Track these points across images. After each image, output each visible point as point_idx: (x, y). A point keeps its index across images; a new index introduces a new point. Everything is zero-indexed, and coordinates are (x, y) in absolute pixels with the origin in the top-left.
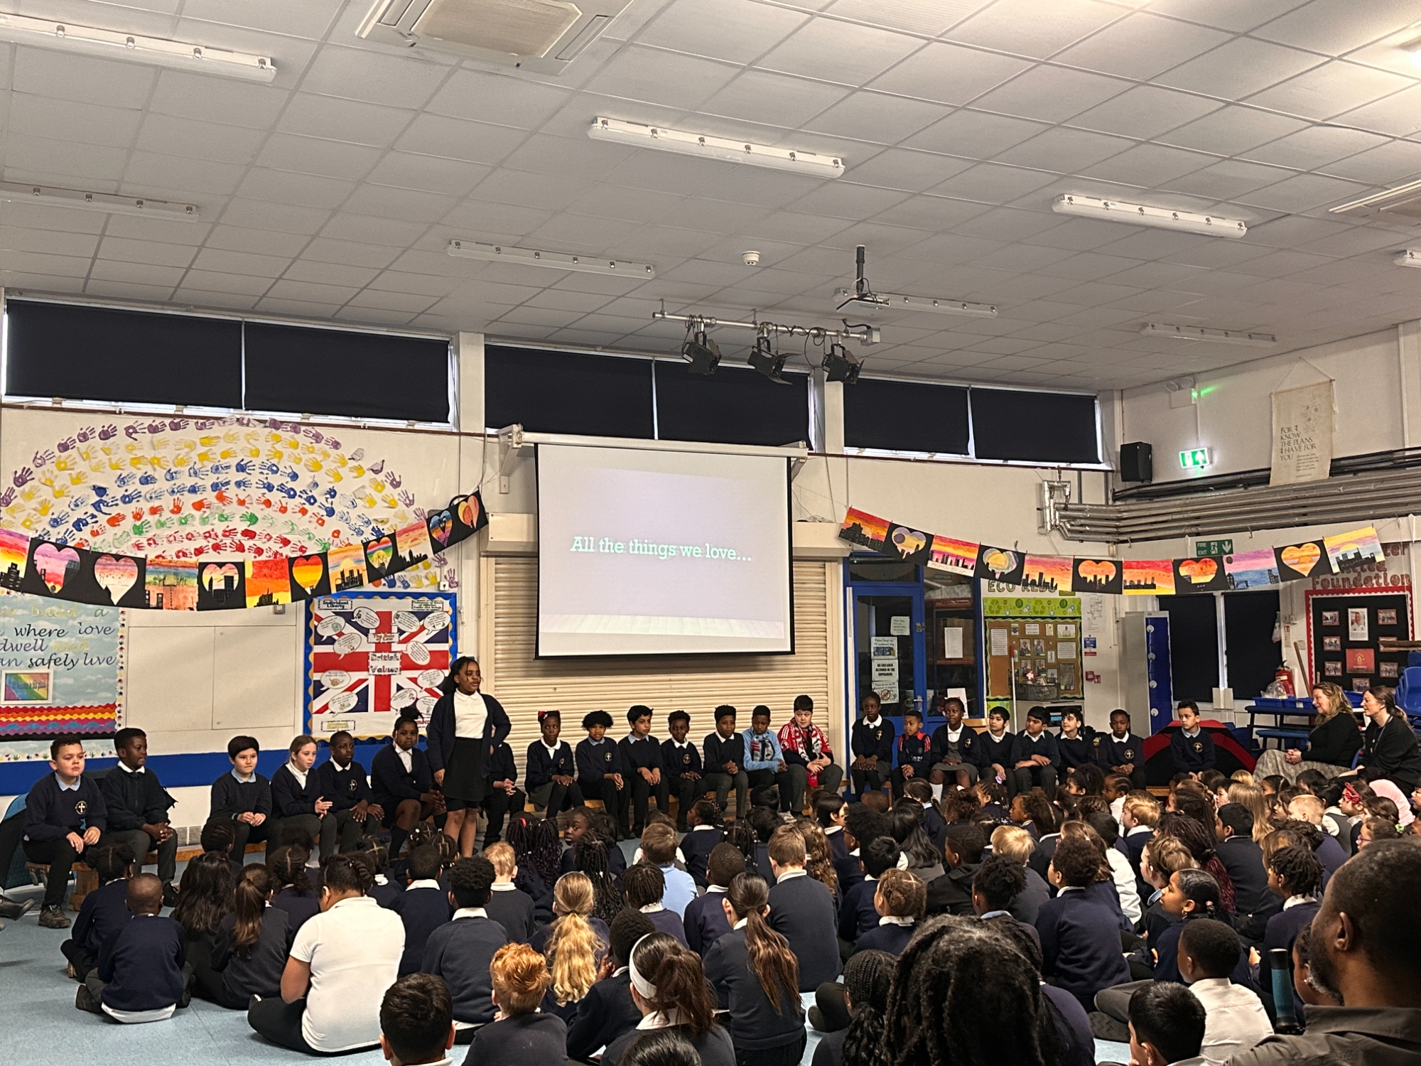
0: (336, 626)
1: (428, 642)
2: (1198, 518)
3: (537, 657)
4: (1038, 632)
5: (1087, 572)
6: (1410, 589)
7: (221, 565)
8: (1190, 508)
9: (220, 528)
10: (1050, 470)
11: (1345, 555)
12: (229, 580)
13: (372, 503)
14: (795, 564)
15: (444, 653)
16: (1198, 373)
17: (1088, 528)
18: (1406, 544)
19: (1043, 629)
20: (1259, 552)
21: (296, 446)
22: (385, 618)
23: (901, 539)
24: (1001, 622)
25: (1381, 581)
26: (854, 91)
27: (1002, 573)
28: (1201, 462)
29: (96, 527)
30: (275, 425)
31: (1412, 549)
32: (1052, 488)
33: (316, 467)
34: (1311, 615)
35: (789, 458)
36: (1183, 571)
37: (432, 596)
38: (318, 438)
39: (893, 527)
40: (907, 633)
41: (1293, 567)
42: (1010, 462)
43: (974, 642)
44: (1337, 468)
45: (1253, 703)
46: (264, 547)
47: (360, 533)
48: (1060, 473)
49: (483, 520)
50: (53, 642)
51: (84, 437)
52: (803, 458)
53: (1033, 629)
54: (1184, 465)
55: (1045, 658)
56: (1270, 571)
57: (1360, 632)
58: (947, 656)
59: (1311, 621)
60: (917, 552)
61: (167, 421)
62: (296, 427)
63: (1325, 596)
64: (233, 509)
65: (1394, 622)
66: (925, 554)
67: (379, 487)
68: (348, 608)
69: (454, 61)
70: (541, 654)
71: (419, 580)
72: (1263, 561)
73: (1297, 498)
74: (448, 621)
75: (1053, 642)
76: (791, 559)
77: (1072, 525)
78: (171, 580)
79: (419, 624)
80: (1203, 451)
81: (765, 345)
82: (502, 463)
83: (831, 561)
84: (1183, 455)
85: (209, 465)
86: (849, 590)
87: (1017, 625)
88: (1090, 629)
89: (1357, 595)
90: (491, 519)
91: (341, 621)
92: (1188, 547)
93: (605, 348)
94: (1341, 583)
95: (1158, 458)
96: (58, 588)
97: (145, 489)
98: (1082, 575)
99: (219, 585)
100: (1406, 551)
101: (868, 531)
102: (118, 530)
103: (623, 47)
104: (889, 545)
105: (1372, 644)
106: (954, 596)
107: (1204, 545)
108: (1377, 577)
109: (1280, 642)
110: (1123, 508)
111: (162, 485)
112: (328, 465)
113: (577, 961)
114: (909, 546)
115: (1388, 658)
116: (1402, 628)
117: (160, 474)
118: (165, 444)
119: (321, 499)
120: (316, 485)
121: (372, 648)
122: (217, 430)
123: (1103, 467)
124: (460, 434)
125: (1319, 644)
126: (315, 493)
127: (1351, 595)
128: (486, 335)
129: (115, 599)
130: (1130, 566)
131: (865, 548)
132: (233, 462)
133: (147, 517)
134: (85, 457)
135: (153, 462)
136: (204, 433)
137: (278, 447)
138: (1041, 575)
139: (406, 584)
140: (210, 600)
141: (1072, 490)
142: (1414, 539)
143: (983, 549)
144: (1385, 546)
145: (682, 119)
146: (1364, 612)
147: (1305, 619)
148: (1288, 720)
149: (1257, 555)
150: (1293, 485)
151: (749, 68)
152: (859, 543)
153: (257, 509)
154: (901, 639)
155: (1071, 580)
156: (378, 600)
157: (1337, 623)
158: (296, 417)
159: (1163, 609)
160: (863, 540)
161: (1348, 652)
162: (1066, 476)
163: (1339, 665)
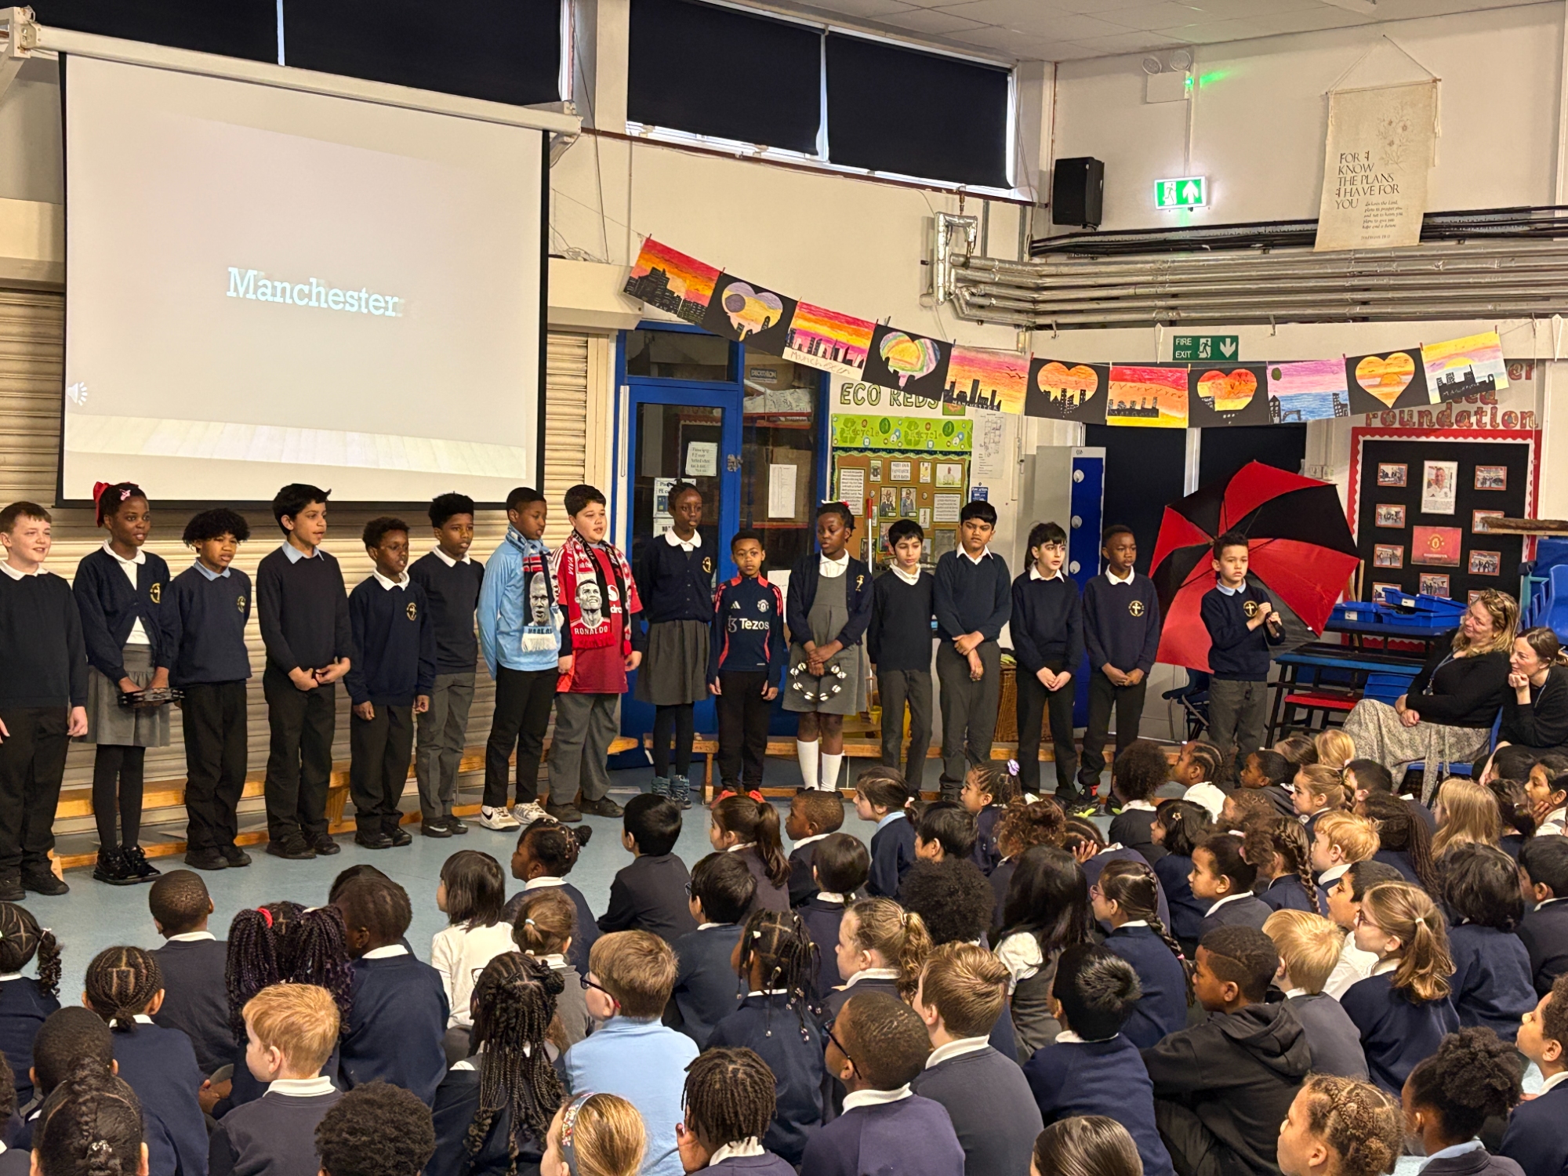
2: (1175, 296)
3: (59, 501)
4: (907, 476)
5: (1051, 383)
6: (1536, 435)
8: (1168, 278)
10: (944, 194)
11: (1450, 376)
14: (551, 338)
16: (1199, 45)
17: (994, 301)
18: (1543, 361)
19: (916, 471)
20: (1323, 363)
23: (739, 303)
24: (858, 457)
25: (1486, 419)
27: (912, 377)
28: (1191, 200)
31: (1552, 370)
32: (950, 226)
34: (1359, 467)
35: (546, 133)
36: (1204, 389)
39: (725, 280)
40: (712, 471)
41: (1370, 391)
42: (879, 174)
43: (814, 490)
44: (1433, 229)
48: (962, 201)
52: (570, 135)
53: (901, 470)
54: (1161, 203)
56: (1335, 395)
57: (1440, 498)
58: (771, 514)
59: (1359, 477)
60: (766, 332)
63: (1386, 438)
65: (1502, 487)
66: (777, 336)
70: (67, 496)
72: (1328, 378)
73: (1360, 274)
75: (928, 493)
76: (544, 329)
77: (973, 294)
80: (1197, 183)
83: (598, 336)
84: (1161, 185)
86: (625, 390)
87: (879, 463)
88: (981, 472)
89: (1442, 439)
92: (1158, 344)
94: (1416, 419)
95: (1113, 185)
98: (1042, 388)
100: (1535, 374)
101: (679, 286)
104: (713, 316)
105: (1460, 519)
106: (784, 409)
107: (1188, 342)
108: (1479, 412)
110: (1047, 270)
114: (752, 317)
115: (1485, 543)
116: (1512, 499)
123: (1016, 194)
125: (1369, 515)
127: (1432, 439)
130: (1121, 378)
131: (671, 317)
138: (976, 383)
142: (1557, 357)
143: (881, 331)
144: (1513, 365)
146: (1450, 468)
147: (1347, 474)
149: (1319, 368)
150: (1356, 251)
152: (662, 306)
154: (703, 482)
155: (1023, 395)
157: (1403, 484)
159: (1089, 442)
160: (668, 301)
161: (1418, 531)
162: (974, 207)
163: (1399, 551)
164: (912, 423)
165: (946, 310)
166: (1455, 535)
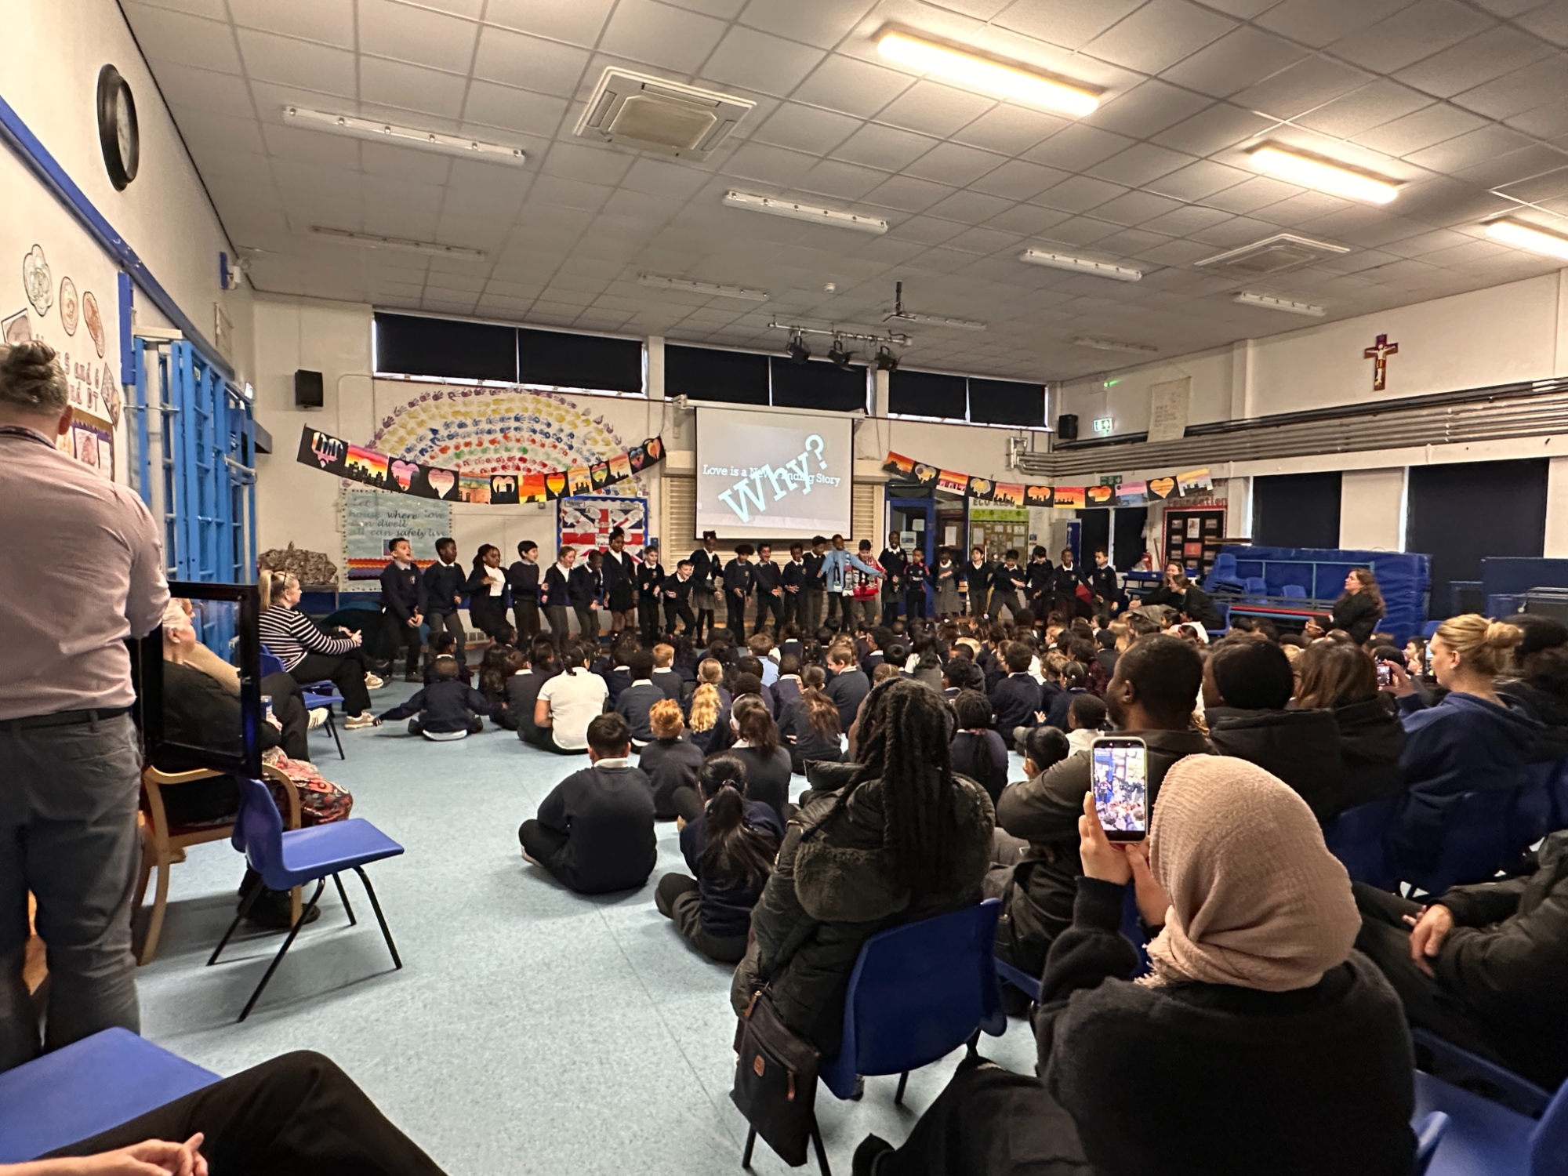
0: (575, 517)
1: (632, 527)
2: (1102, 462)
3: (695, 539)
4: (1002, 530)
5: (1033, 494)
6: (1226, 507)
7: (504, 477)
8: (1099, 456)
9: (505, 455)
10: (1015, 431)
11: (1189, 486)
12: (509, 486)
13: (596, 442)
14: (855, 485)
15: (639, 535)
16: (1109, 371)
17: (1037, 467)
18: (1226, 480)
19: (1005, 529)
20: (1137, 483)
21: (549, 406)
22: (605, 514)
23: (921, 471)
24: (980, 524)
25: (1210, 502)
26: (893, 175)
27: (982, 494)
28: (1107, 427)
29: (433, 454)
30: (537, 392)
31: (1231, 483)
32: (1016, 442)
33: (561, 419)
34: (1166, 522)
35: (853, 419)
36: (1091, 494)
37: (632, 500)
38: (562, 401)
39: (916, 464)
40: (922, 529)
41: (1157, 492)
42: (991, 425)
43: (963, 536)
44: (1189, 432)
45: (1126, 574)
46: (532, 468)
47: (588, 460)
48: (1021, 432)
49: (663, 454)
50: (410, 522)
51: (423, 398)
52: (862, 420)
53: (999, 528)
54: (1097, 429)
55: (1005, 546)
56: (1142, 495)
57: (1194, 533)
59: (1166, 526)
60: (930, 480)
61: (473, 389)
62: (549, 394)
63: (1175, 511)
64: (512, 444)
65: (1215, 527)
66: (935, 481)
67: (600, 432)
68: (582, 506)
69: (635, 151)
71: (624, 489)
72: (1139, 488)
73: (1163, 450)
74: (642, 515)
75: (1011, 537)
76: (853, 483)
77: (1027, 465)
78: (474, 485)
79: (624, 517)
80: (1108, 421)
81: (838, 346)
82: (675, 419)
83: (877, 484)
84: (1096, 423)
85: (498, 417)
86: (888, 503)
87: (988, 526)
88: (1034, 528)
89: (1194, 510)
90: (667, 454)
91: (578, 514)
92: (1096, 479)
93: (739, 347)
95: (1081, 424)
96: (407, 488)
97: (461, 431)
98: (1030, 496)
99: (503, 489)
100: (1226, 484)
101: (901, 466)
102: (446, 456)
103: (744, 142)
104: (913, 476)
105: (1200, 540)
106: (952, 507)
107: (1104, 478)
108: (1208, 499)
109: (1145, 539)
110: (1058, 455)
111: (471, 429)
112: (569, 418)
113: (704, 710)
114: (925, 476)
115: (1210, 548)
116: (1219, 531)
117: (469, 422)
118: (472, 403)
119: (565, 439)
120: (562, 430)
121: (597, 531)
122: (502, 395)
123: (1048, 429)
124: (649, 400)
125: (1169, 539)
126: (562, 435)
127: (1191, 510)
128: (666, 338)
129: (441, 495)
130: (1059, 490)
131: (898, 477)
132: (512, 415)
133: (462, 448)
134: (424, 410)
135: (466, 414)
136: (496, 397)
137: (539, 406)
138: (1005, 495)
139: (616, 493)
140: (497, 498)
141: (1027, 444)
142: (1232, 477)
143: (971, 478)
144: (1213, 481)
145: (782, 193)
146: (1197, 520)
147: (1162, 525)
148: (1147, 584)
149: (1136, 485)
150: (1161, 442)
151: (825, 158)
152: (895, 473)
153: (527, 444)
154: (919, 533)
155: (1023, 498)
156: (600, 502)
157: (1181, 527)
158: (549, 388)
159: (1077, 517)
160: (898, 472)
161: (1186, 545)
162: (1025, 434)
163: (1180, 552)
164: (1003, 511)
165: (1016, 471)
166: (1199, 545)
